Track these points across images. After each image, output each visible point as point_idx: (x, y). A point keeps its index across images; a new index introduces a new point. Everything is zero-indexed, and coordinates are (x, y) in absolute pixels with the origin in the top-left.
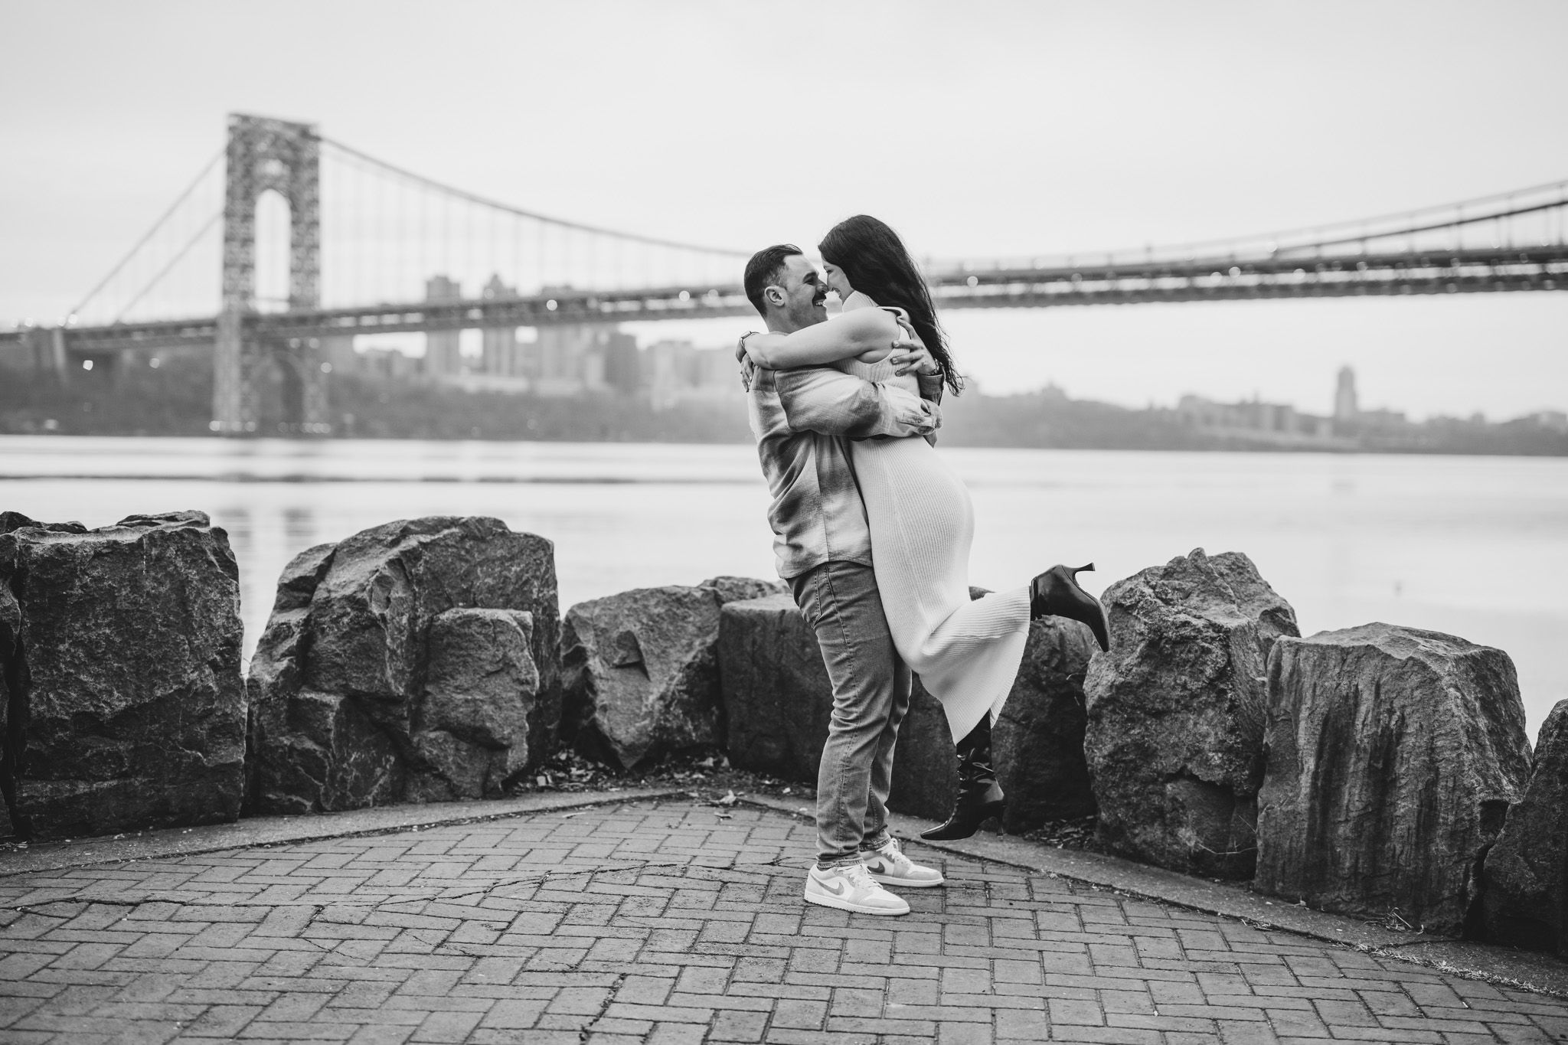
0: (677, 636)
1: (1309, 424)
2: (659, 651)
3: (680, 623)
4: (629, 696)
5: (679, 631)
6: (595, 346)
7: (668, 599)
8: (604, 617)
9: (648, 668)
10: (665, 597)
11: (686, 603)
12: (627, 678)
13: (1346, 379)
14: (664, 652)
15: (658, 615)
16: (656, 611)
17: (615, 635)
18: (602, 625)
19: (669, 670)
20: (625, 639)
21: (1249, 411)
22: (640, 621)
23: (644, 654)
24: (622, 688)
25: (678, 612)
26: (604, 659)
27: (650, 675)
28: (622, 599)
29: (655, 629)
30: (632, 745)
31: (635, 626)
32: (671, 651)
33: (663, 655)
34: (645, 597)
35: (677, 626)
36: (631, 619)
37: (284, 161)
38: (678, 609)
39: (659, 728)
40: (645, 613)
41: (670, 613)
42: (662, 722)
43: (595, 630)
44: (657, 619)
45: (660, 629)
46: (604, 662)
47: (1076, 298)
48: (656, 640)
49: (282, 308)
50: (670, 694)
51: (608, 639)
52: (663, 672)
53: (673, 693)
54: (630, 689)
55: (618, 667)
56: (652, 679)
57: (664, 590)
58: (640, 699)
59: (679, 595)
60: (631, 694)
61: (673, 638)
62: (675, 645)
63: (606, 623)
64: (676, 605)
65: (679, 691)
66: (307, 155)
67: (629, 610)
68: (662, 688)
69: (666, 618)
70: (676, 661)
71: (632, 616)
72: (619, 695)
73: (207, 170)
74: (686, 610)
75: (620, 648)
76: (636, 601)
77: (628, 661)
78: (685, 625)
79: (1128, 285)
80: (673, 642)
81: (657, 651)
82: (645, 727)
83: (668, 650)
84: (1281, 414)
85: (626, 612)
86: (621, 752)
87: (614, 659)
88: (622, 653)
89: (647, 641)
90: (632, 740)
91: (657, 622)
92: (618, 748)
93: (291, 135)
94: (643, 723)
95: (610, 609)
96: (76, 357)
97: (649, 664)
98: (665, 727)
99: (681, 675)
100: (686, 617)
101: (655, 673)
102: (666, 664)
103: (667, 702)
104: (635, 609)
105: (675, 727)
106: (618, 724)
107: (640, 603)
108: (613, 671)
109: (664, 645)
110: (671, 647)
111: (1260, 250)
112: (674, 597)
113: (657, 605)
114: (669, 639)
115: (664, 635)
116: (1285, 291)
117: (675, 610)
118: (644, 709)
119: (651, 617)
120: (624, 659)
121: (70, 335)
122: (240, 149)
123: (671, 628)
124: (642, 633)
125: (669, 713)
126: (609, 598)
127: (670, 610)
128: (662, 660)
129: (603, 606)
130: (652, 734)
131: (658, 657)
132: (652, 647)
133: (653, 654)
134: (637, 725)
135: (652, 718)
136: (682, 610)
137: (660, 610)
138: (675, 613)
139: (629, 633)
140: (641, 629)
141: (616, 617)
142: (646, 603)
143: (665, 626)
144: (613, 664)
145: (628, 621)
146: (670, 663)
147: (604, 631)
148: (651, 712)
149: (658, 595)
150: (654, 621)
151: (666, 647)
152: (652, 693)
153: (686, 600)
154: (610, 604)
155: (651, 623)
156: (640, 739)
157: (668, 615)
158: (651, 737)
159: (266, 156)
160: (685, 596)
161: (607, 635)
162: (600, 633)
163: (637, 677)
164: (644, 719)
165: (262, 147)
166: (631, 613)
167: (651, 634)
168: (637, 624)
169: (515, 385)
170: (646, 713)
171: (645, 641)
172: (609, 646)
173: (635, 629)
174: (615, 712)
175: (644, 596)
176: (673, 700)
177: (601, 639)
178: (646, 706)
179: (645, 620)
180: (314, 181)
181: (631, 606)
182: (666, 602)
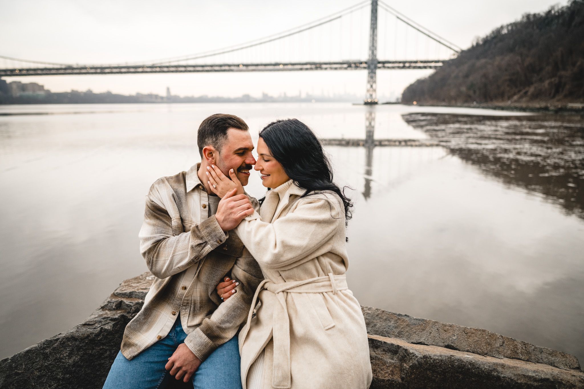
1: (162, 98)
7: (82, 344)
11: (101, 340)
13: (168, 89)
15: (74, 365)
16: (71, 361)
38: (93, 349)
41: (86, 356)
44: (74, 369)
47: (111, 73)
67: (39, 370)
69: (82, 363)
76: (46, 357)
78: (103, 361)
79: (115, 70)
84: (156, 96)
85: (37, 373)
95: (17, 374)
107: (51, 357)
111: (150, 63)
113: (70, 356)
116: (156, 72)
127: (85, 354)
137: (75, 358)
138: (91, 355)
154: (16, 368)
157: (83, 360)
175: (54, 349)
181: (42, 365)
182: (79, 348)
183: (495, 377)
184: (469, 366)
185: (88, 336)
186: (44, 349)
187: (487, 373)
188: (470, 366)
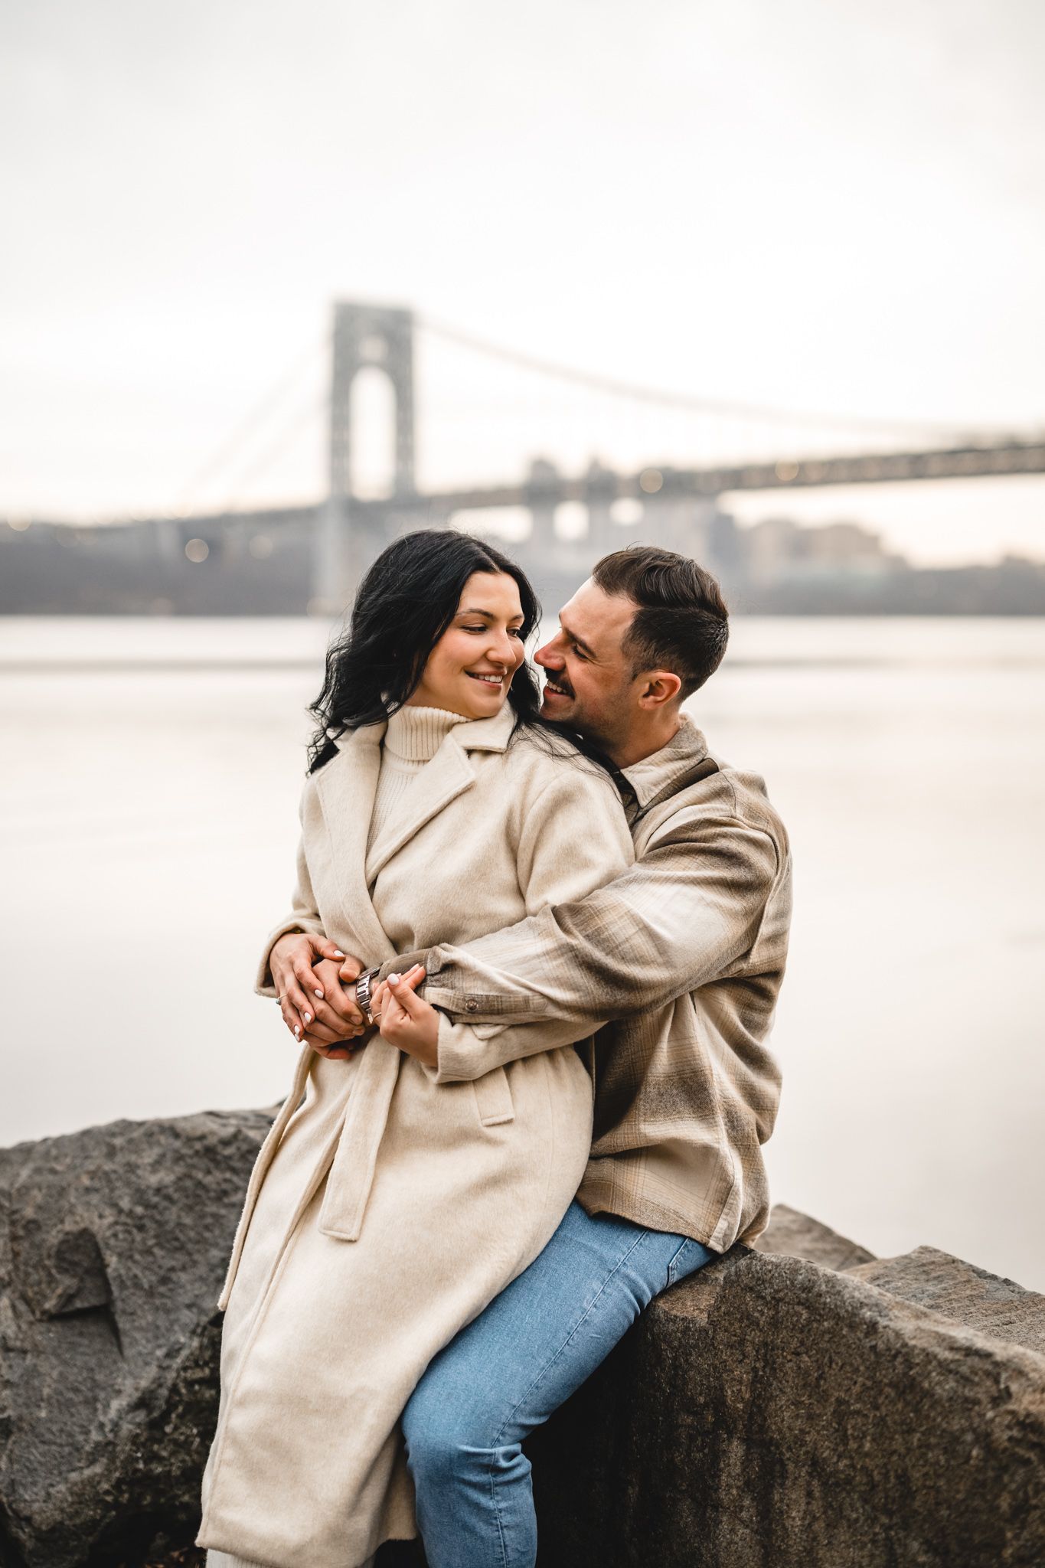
0: (201, 1241)
2: (154, 1278)
3: (212, 1208)
4: (71, 1395)
5: (207, 1228)
7: (185, 1151)
8: (35, 1192)
9: (123, 1323)
10: (177, 1144)
11: (229, 1158)
12: (73, 1346)
14: (164, 1280)
15: (158, 1191)
16: (153, 1180)
17: (53, 1237)
18: (29, 1212)
19: (169, 1330)
20: (76, 1248)
22: (114, 1205)
23: (115, 1289)
24: (55, 1374)
25: (208, 1180)
26: (24, 1297)
27: (125, 1340)
28: (83, 1148)
29: (147, 1222)
30: (57, 1528)
31: (101, 1216)
32: (184, 1277)
33: (162, 1289)
34: (133, 1145)
35: (202, 1216)
36: (95, 1199)
38: (208, 1172)
39: (133, 1481)
40: (128, 1184)
41: (188, 1183)
42: (141, 1466)
43: (13, 1223)
44: (155, 1199)
45: (160, 1224)
46: (22, 1307)
48: (148, 1252)
50: (164, 1392)
51: (39, 1247)
52: (155, 1330)
53: (174, 1389)
54: (74, 1375)
55: (52, 1318)
56: (129, 1352)
57: (181, 1126)
58: (91, 1402)
59: (212, 1141)
60: (76, 1390)
61: (190, 1246)
62: (195, 1263)
63: (39, 1208)
64: (204, 1163)
65: (190, 1384)
67: (93, 1175)
68: (146, 1378)
69: (176, 1196)
70: (189, 1306)
71: (97, 1190)
72: (46, 1391)
74: (228, 1175)
75: (63, 1271)
76: (112, 1152)
77: (79, 1304)
78: (223, 1212)
80: (190, 1254)
81: (147, 1279)
82: (92, 1482)
83: (174, 1276)
85: (86, 1181)
86: (30, 1544)
87: (45, 1297)
88: (67, 1282)
89: (126, 1256)
90: (58, 1517)
91: (155, 1207)
92: (24, 1535)
94: (87, 1472)
95: (53, 1171)
97: (124, 1312)
98: (148, 1475)
99: (196, 1343)
100: (225, 1193)
101: (138, 1335)
102: (168, 1311)
103: (156, 1414)
104: (106, 1173)
105: (175, 1471)
106: (32, 1471)
107: (120, 1158)
108: (42, 1327)
109: (169, 1263)
110: (184, 1268)
112: (198, 1146)
114: (181, 1248)
115: (172, 1241)
117: (200, 1176)
118: (95, 1436)
119: (139, 1195)
120: (69, 1298)
123: (188, 1220)
124: (115, 1235)
125: (160, 1441)
126: (59, 1142)
127: (189, 1176)
128: (158, 1302)
129: (40, 1163)
130: (109, 1499)
131: (151, 1293)
132: (137, 1271)
133: (137, 1285)
134: (74, 1476)
135: (112, 1459)
136: (218, 1175)
137: (165, 1177)
138: (199, 1184)
139: (86, 1234)
140: (116, 1223)
141: (62, 1192)
142: (133, 1158)
143: (172, 1215)
144: (44, 1312)
145: (88, 1204)
146: (176, 1309)
147: (33, 1226)
148: (109, 1443)
149: (162, 1139)
150: (147, 1206)
151: (172, 1269)
152: (119, 1392)
153: (229, 1151)
154: (56, 1158)
155: (139, 1210)
156: (77, 1513)
157: (180, 1189)
158: (107, 1506)
160: (226, 1143)
161: (38, 1238)
162: (21, 1232)
163: (97, 1345)
164: (92, 1462)
166: (97, 1184)
167: (138, 1237)
168: (108, 1212)
170: (97, 1444)
171: (120, 1255)
172: (39, 1265)
173: (101, 1223)
174: (30, 1438)
175: (130, 1141)
176: (171, 1405)
177: (25, 1245)
178: (101, 1426)
179: (125, 1203)
181: (99, 1167)
182: (179, 1158)
183: (865, 1323)
184: (823, 1287)
185: (202, 1138)
186: (113, 1135)
187: (850, 1309)
188: (826, 1286)
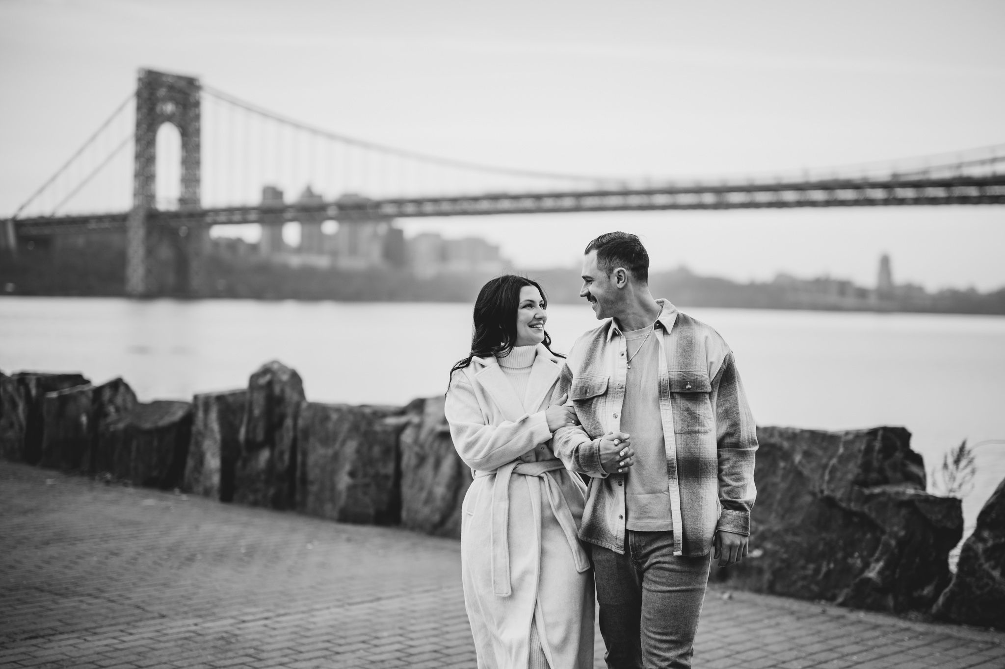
1: (862, 293)
6: (375, 235)
13: (885, 263)
21: (821, 284)
37: (177, 103)
49: (174, 207)
66: (192, 100)
73: (121, 109)
84: (843, 287)
93: (182, 84)
96: (22, 239)
121: (19, 224)
122: (145, 95)
159: (165, 100)
165: (162, 92)
169: (322, 262)
180: (197, 117)
